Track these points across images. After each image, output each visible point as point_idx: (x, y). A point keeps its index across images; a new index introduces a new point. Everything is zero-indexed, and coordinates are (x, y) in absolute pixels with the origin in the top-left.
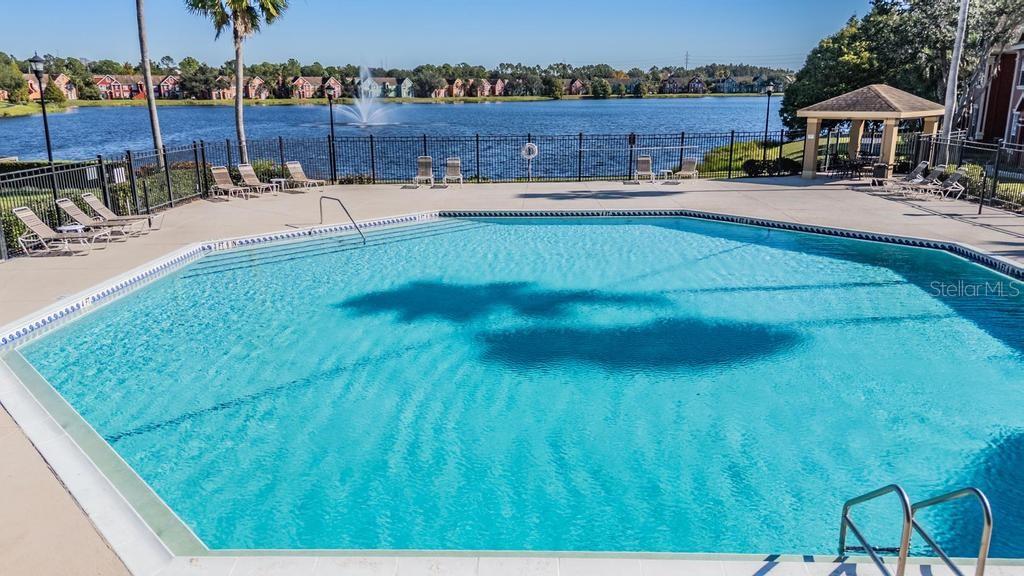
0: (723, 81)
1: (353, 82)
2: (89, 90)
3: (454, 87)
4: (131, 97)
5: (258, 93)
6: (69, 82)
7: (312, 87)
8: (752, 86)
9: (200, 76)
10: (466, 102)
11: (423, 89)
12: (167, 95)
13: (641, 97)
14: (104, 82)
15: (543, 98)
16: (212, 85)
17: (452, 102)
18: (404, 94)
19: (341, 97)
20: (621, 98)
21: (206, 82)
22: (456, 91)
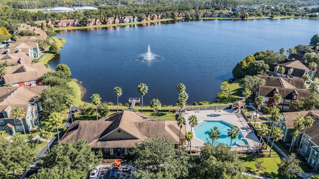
0: (221, 14)
1: (122, 18)
2: (57, 25)
4: (67, 26)
5: (98, 23)
6: (52, 23)
7: (112, 21)
8: (229, 16)
11: (140, 19)
12: (76, 25)
14: (61, 23)
18: (135, 21)
19: (119, 23)
22: (148, 19)
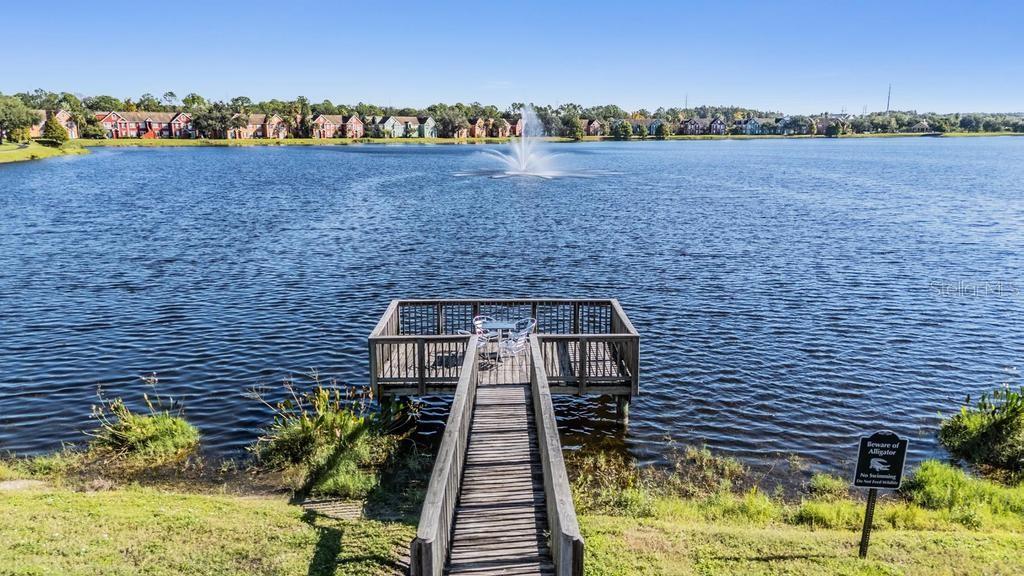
0: (746, 122)
1: (373, 121)
2: (93, 128)
3: (477, 127)
4: (139, 136)
5: (277, 132)
6: (70, 119)
7: (333, 126)
8: (775, 128)
9: (216, 114)
10: (488, 142)
11: (446, 129)
12: (178, 133)
13: (663, 139)
14: (110, 120)
15: (564, 139)
16: (228, 123)
17: (473, 143)
18: (427, 132)
19: (364, 136)
20: (643, 139)
21: (223, 119)
22: (478, 131)
